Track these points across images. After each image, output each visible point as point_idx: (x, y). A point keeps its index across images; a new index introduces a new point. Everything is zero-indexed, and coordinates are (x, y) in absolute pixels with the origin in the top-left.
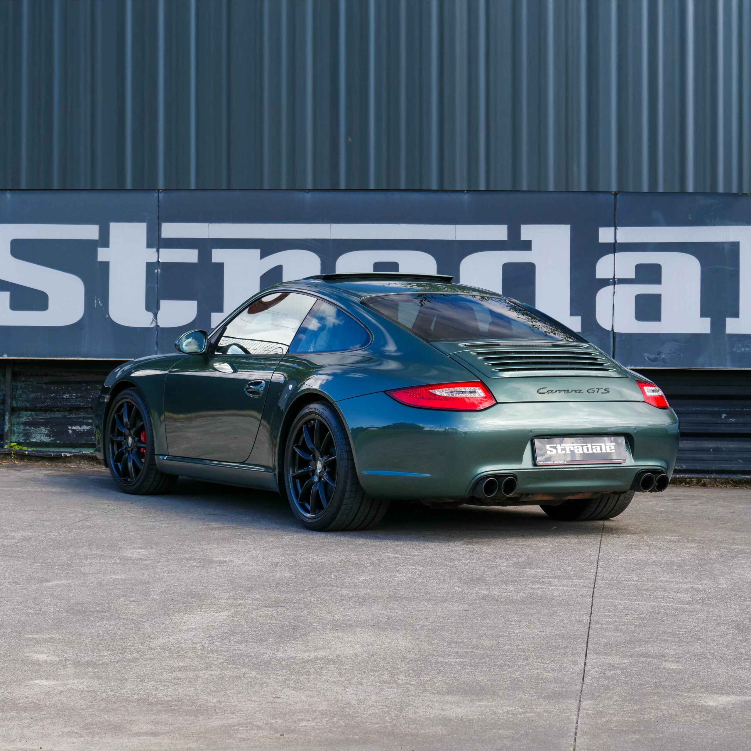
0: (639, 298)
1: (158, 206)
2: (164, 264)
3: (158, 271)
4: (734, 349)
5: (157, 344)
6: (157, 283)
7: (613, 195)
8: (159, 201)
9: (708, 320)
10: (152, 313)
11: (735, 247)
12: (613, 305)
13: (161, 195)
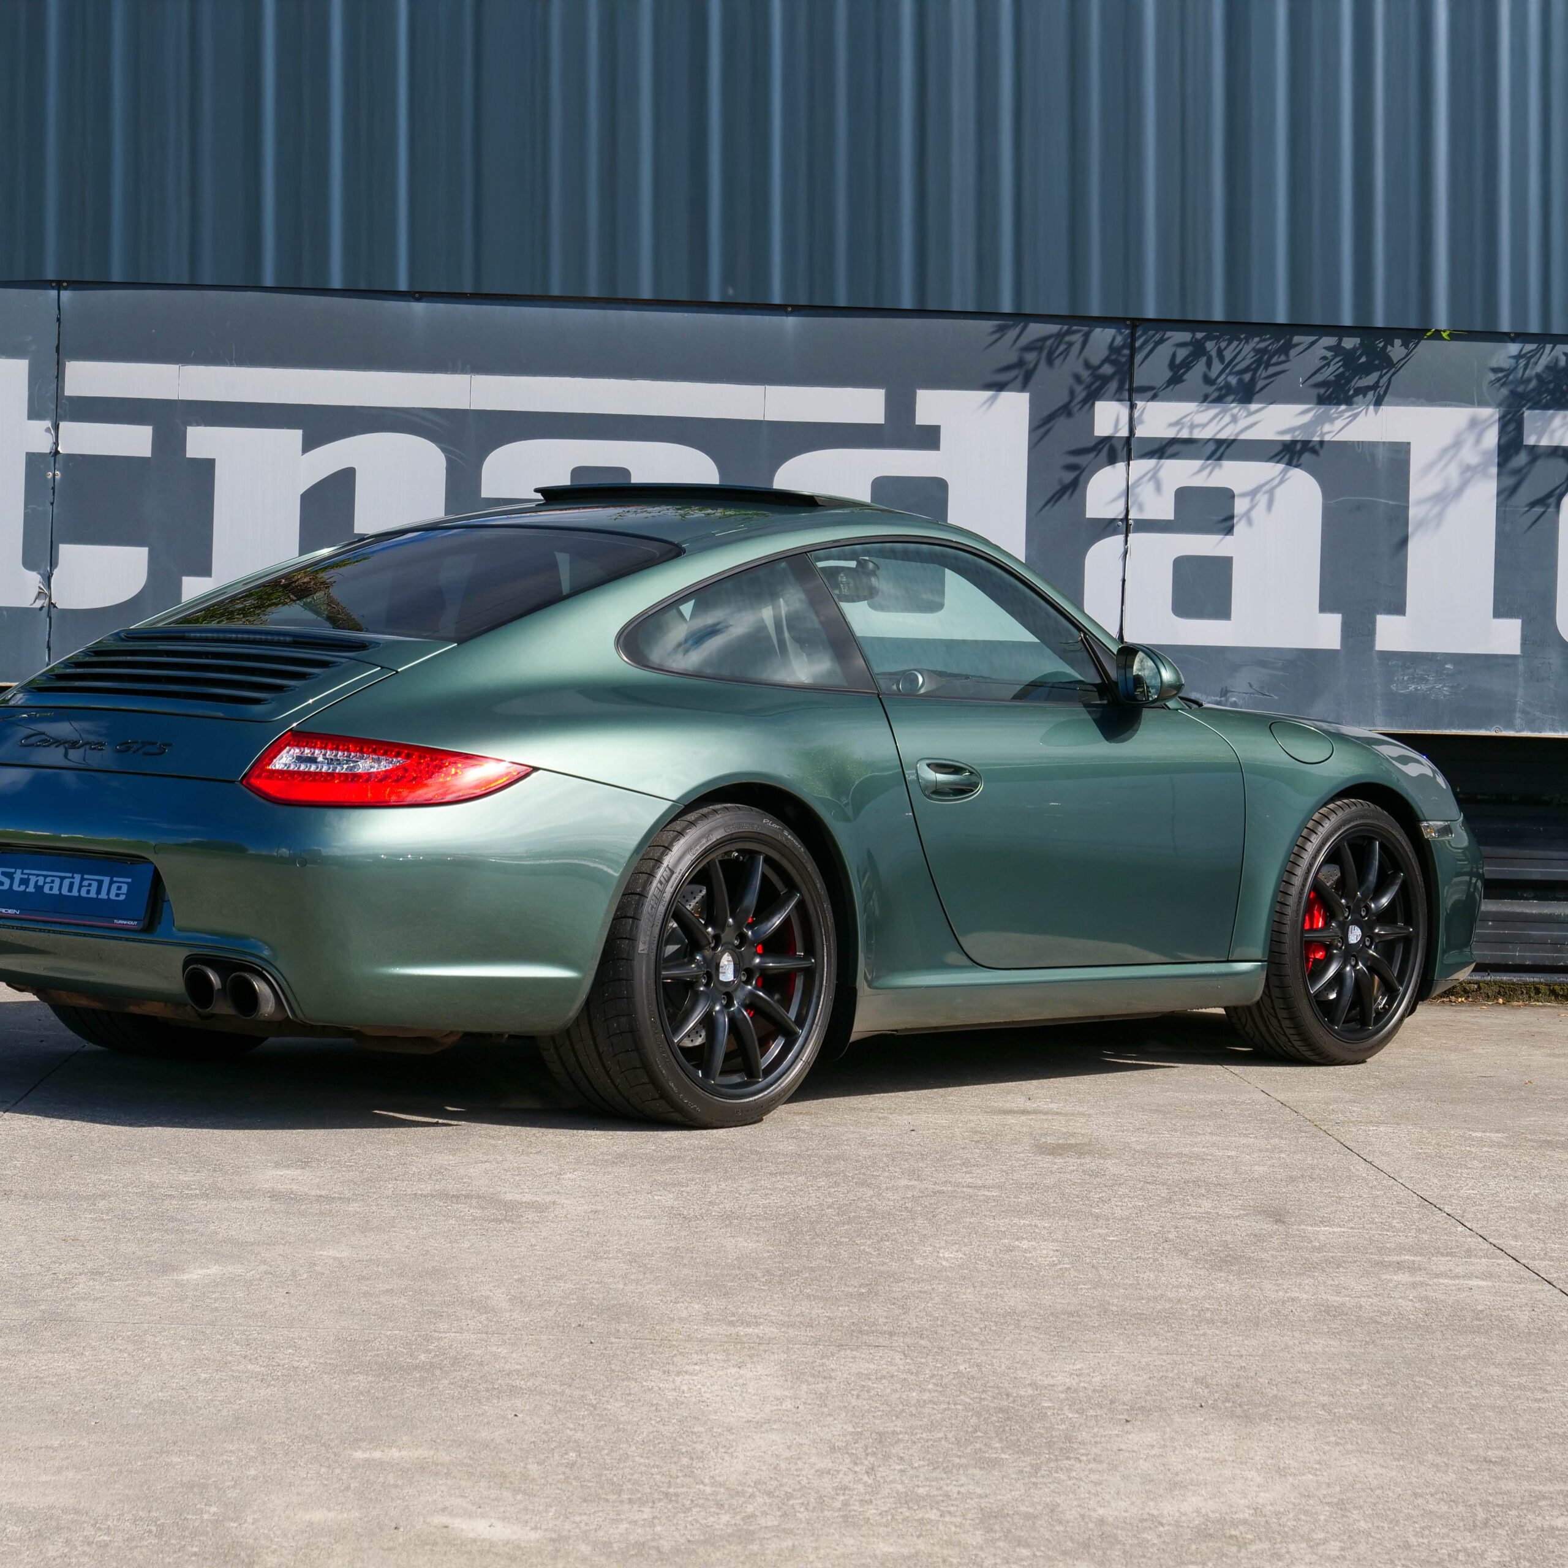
0: (1182, 565)
1: (59, 320)
2: (70, 457)
3: (54, 475)
4: (1393, 687)
5: (49, 648)
6: (52, 504)
7: (1127, 327)
8: (59, 309)
9: (1335, 621)
10: (39, 574)
11: (1399, 454)
12: (1124, 581)
13: (66, 295)
